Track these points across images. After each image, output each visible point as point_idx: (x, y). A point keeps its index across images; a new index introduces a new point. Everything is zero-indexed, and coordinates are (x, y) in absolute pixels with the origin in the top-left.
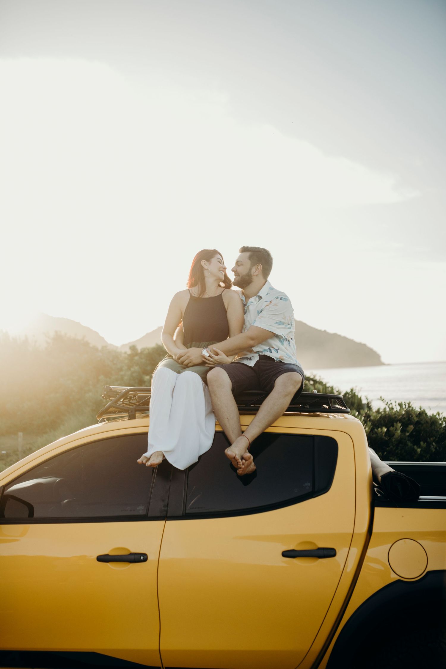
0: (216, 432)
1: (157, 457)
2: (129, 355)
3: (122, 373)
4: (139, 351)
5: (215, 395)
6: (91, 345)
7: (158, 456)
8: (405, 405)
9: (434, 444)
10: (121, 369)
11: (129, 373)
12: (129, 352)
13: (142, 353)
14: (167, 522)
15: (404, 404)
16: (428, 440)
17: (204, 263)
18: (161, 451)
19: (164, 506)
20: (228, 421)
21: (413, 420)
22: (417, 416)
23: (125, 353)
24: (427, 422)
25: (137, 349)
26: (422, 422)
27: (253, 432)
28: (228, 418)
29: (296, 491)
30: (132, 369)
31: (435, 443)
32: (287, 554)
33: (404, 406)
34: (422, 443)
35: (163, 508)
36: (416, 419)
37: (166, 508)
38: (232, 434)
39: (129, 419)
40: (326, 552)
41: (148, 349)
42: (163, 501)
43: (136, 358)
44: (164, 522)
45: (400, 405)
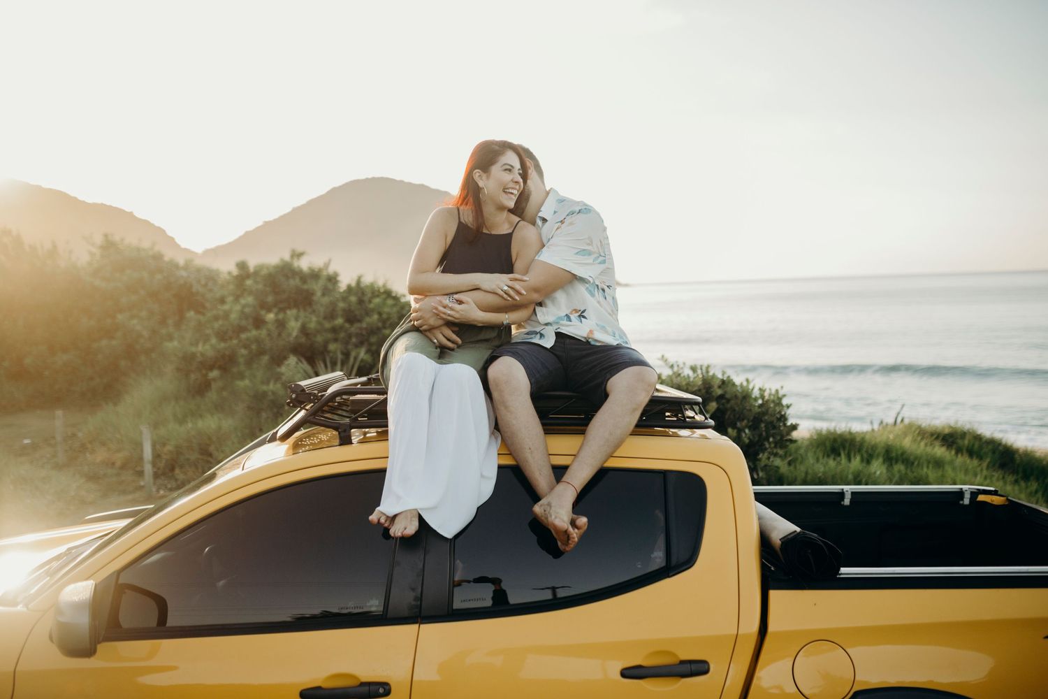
0: (500, 467)
1: (411, 520)
2: (237, 277)
3: (226, 307)
4: (252, 270)
5: (506, 407)
6: (166, 259)
7: (411, 518)
8: (701, 369)
9: (747, 431)
10: (222, 301)
11: (238, 308)
12: (235, 272)
13: (256, 273)
14: (421, 626)
15: (699, 367)
16: (739, 424)
17: (478, 174)
18: (416, 509)
19: (416, 599)
20: (532, 453)
21: (714, 394)
22: (719, 387)
23: (229, 273)
24: (736, 397)
25: (248, 268)
26: (728, 396)
27: (580, 475)
28: (530, 449)
29: (639, 566)
30: (243, 301)
31: (750, 430)
32: (628, 673)
33: (699, 372)
34: (730, 430)
35: (413, 603)
36: (719, 392)
37: (419, 603)
38: (540, 476)
39: (340, 445)
40: (694, 667)
41: (268, 268)
42: (413, 590)
43: (249, 282)
44: (416, 626)
45: (694, 369)
